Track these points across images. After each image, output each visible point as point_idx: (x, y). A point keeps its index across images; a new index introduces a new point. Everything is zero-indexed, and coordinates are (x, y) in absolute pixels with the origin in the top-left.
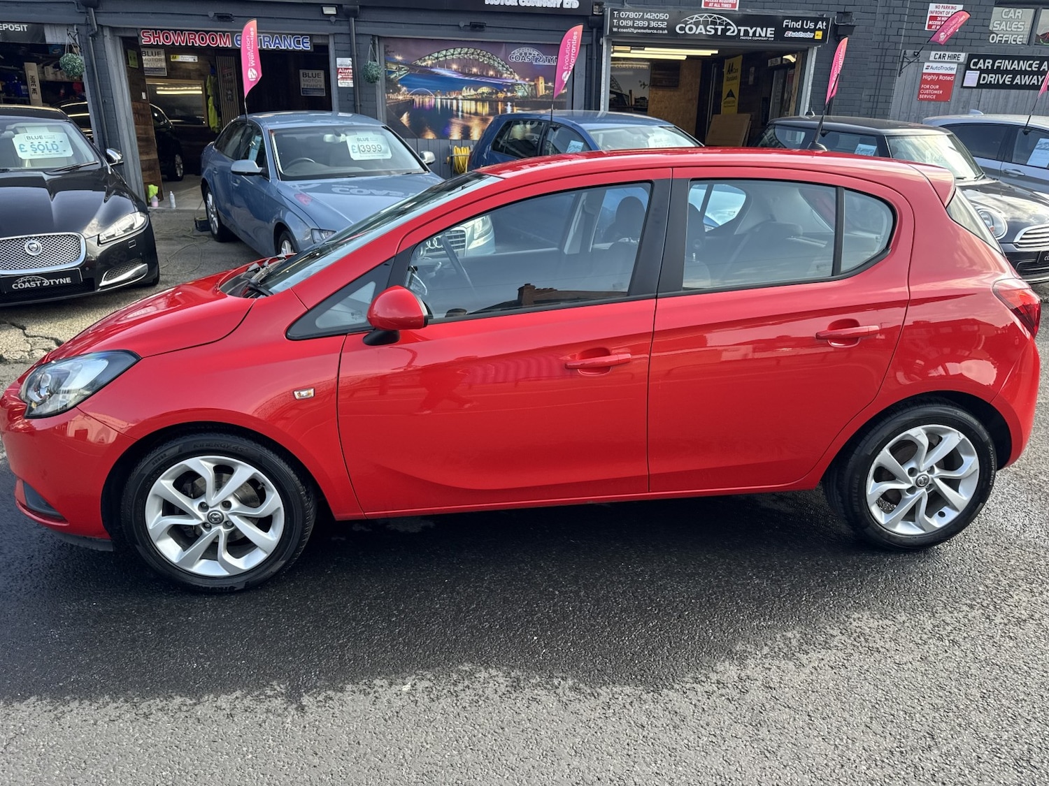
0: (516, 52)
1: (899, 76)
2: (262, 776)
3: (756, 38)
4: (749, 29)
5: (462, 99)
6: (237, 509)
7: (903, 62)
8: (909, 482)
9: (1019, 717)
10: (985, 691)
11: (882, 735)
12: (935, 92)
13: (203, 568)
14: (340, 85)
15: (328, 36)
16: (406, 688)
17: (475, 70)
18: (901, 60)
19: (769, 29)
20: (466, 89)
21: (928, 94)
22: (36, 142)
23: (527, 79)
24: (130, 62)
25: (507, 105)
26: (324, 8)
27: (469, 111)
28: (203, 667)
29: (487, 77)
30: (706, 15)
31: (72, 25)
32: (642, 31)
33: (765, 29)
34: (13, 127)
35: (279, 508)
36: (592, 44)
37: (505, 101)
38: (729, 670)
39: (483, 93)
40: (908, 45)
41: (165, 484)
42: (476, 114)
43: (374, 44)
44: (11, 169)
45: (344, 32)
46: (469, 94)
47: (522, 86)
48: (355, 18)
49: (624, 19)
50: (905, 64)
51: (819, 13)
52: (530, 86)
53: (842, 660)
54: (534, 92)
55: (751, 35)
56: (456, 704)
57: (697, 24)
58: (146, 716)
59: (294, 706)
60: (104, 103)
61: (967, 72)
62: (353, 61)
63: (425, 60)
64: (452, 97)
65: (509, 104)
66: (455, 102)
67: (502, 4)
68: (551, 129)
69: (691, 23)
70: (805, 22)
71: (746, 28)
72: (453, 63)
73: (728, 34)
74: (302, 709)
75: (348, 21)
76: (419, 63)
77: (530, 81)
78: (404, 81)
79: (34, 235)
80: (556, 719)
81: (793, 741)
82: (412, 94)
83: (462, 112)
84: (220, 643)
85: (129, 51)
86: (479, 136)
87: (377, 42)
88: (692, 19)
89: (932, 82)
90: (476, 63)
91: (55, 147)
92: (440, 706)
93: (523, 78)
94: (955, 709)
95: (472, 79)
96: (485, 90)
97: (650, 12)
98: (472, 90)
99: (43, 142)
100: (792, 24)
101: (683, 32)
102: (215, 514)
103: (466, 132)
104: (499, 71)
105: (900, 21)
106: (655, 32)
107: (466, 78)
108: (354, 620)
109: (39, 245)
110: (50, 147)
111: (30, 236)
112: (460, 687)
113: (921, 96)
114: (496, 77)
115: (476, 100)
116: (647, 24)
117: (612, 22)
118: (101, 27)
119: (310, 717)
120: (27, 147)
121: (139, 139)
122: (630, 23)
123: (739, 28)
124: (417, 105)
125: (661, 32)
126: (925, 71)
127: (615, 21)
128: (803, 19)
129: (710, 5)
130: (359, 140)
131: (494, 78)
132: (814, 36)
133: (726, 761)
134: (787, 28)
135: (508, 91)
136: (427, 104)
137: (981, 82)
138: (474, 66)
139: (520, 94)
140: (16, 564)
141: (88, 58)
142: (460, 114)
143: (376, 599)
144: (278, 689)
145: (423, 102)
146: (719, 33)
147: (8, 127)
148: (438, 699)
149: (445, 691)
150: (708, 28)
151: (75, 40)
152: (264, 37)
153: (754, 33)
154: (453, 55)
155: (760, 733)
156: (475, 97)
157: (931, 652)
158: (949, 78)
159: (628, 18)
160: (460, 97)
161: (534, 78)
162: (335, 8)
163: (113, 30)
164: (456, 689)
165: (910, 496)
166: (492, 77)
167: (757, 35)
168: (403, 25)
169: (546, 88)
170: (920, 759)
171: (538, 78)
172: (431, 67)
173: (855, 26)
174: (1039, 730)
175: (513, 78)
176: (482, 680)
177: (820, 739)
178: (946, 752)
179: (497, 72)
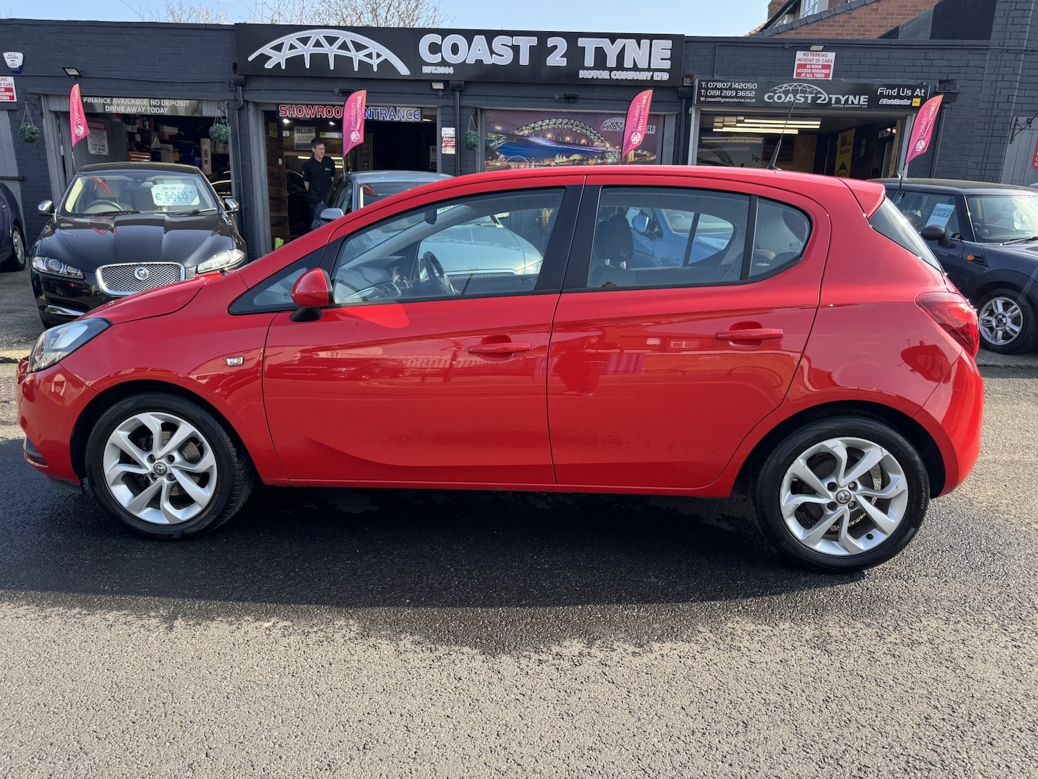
0: (608, 122)
1: (1011, 143)
2: (106, 671)
3: (848, 106)
4: (841, 97)
6: (179, 463)
7: (1014, 129)
8: (828, 497)
9: (854, 722)
10: (832, 696)
11: (694, 717)
13: (147, 514)
14: (443, 153)
15: (436, 108)
16: (267, 625)
17: (568, 139)
18: (1012, 127)
19: (862, 97)
20: (559, 156)
22: (170, 193)
23: (617, 147)
24: (270, 132)
26: (433, 84)
28: (112, 589)
29: (579, 145)
30: (796, 84)
31: (224, 101)
32: (730, 100)
33: (857, 97)
34: (153, 178)
35: (212, 466)
36: (681, 114)
38: (574, 646)
39: (575, 160)
40: (1019, 112)
41: (120, 436)
43: (476, 115)
44: (142, 212)
45: (450, 105)
46: (561, 160)
47: (611, 153)
48: (460, 92)
49: (712, 89)
50: (1016, 131)
51: (919, 81)
52: (620, 152)
53: (695, 653)
55: (843, 102)
56: (303, 641)
57: (786, 93)
58: (46, 617)
59: (166, 625)
60: (243, 166)
62: (456, 131)
63: (522, 130)
64: (545, 164)
67: (595, 77)
69: (780, 92)
70: (901, 89)
71: (837, 96)
72: (548, 132)
73: (819, 102)
74: (171, 628)
75: (454, 95)
76: (516, 132)
77: (620, 149)
78: (503, 150)
79: (144, 263)
80: (384, 663)
81: (598, 709)
82: (509, 161)
84: (138, 575)
85: (270, 123)
87: (479, 113)
88: (781, 88)
90: (569, 132)
91: (185, 196)
92: (288, 641)
93: (613, 145)
94: (787, 705)
95: (565, 147)
96: (576, 157)
97: (738, 82)
98: (564, 156)
99: (176, 193)
100: (887, 92)
101: (772, 101)
102: (160, 466)
104: (591, 140)
105: (1010, 88)
106: (743, 100)
107: (559, 146)
108: (258, 571)
109: (147, 271)
110: (181, 197)
111: (141, 263)
112: (315, 629)
113: (1036, 164)
114: (588, 145)
116: (735, 93)
117: (699, 93)
118: (246, 102)
119: (172, 635)
120: (162, 196)
121: (270, 198)
122: (718, 93)
123: (830, 96)
125: (749, 100)
127: (703, 91)
128: (899, 87)
129: (802, 75)
131: (586, 146)
132: (911, 103)
133: (520, 716)
134: (882, 96)
135: (598, 158)
138: (567, 136)
139: (609, 161)
140: (19, 505)
141: (233, 129)
143: (287, 558)
144: (162, 612)
146: (809, 101)
147: (148, 179)
148: (289, 635)
149: (300, 631)
150: (798, 96)
151: (224, 113)
152: (381, 110)
153: (847, 100)
154: (548, 125)
155: (570, 699)
156: (566, 163)
157: (794, 657)
159: (716, 88)
160: (553, 164)
162: (442, 84)
163: (256, 105)
164: (310, 630)
165: (830, 512)
166: (584, 145)
167: (850, 102)
168: (503, 99)
169: (636, 155)
170: (719, 742)
172: (528, 136)
173: (958, 93)
174: (869, 735)
175: (604, 146)
176: (337, 627)
177: (627, 711)
178: (752, 740)
179: (589, 140)
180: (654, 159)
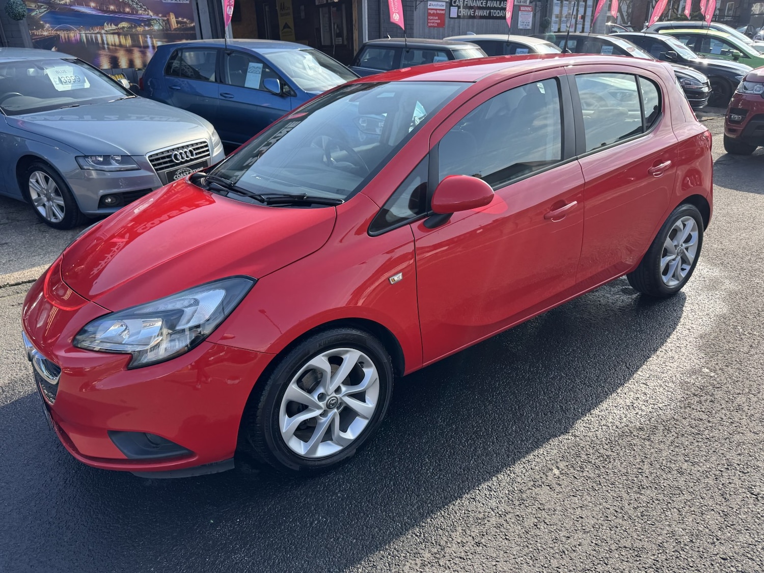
1: (416, 11)
5: (105, 33)
8: (674, 254)
12: (436, 21)
13: (325, 450)
17: (112, 7)
20: (108, 25)
21: (433, 23)
23: (160, 15)
25: (147, 38)
27: (113, 44)
29: (124, 13)
35: (376, 379)
37: (144, 34)
39: (124, 27)
41: (293, 391)
42: (121, 45)
46: (111, 29)
47: (157, 21)
50: (417, 3)
52: (164, 20)
54: (168, 25)
56: (597, 467)
61: (451, 7)
64: (96, 32)
65: (148, 36)
66: (99, 36)
68: (226, 55)
76: (57, 1)
77: (163, 16)
82: (57, 30)
83: (108, 44)
86: (127, 65)
89: (434, 15)
92: (590, 472)
93: (156, 13)
95: (111, 15)
96: (124, 24)
98: (112, 24)
103: (114, 62)
107: (106, 15)
113: (429, 25)
114: (132, 14)
115: (119, 34)
124: (64, 41)
126: (429, 7)
130: (57, 72)
135: (146, 25)
136: (73, 39)
137: (459, 14)
138: (110, 4)
139: (156, 28)
142: (106, 46)
145: (68, 37)
148: (583, 469)
156: (116, 31)
158: (442, 12)
160: (103, 31)
161: (166, 14)
165: (674, 262)
166: (128, 13)
169: (178, 22)
171: (169, 14)
172: (70, 5)
175: (148, 14)
179: (133, 9)
180: (194, 26)
